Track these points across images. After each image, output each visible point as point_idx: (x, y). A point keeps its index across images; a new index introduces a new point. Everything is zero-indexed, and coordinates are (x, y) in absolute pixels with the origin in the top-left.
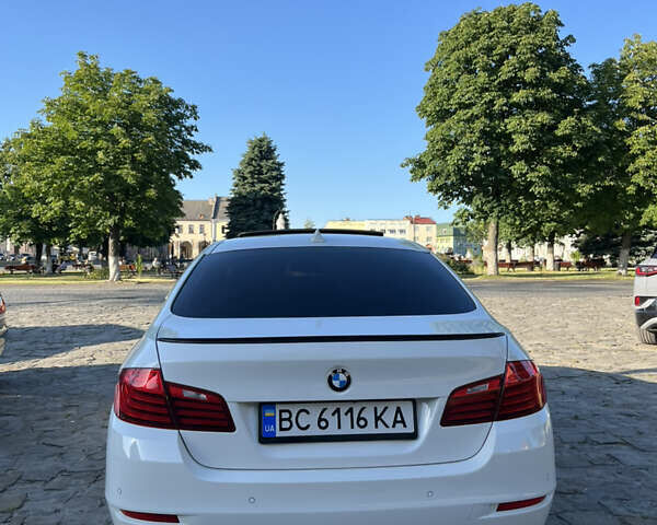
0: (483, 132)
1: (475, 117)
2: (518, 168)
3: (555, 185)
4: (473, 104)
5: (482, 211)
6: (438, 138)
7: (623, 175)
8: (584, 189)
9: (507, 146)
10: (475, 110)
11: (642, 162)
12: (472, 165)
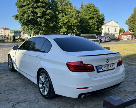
0: (31, 11)
1: (29, 8)
2: (39, 20)
3: (46, 23)
4: (29, 5)
5: (31, 28)
6: (22, 11)
7: (58, 23)
8: (51, 25)
9: (36, 14)
10: (30, 6)
11: (61, 20)
12: (30, 18)
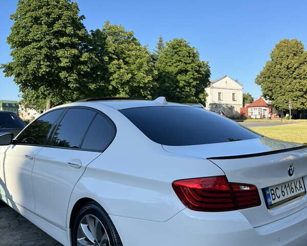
0: (46, 55)
1: (41, 48)
2: (63, 74)
3: (79, 83)
4: (41, 40)
7: (109, 82)
8: (92, 86)
9: (57, 63)
10: (42, 44)
11: (115, 76)
12: (41, 71)
